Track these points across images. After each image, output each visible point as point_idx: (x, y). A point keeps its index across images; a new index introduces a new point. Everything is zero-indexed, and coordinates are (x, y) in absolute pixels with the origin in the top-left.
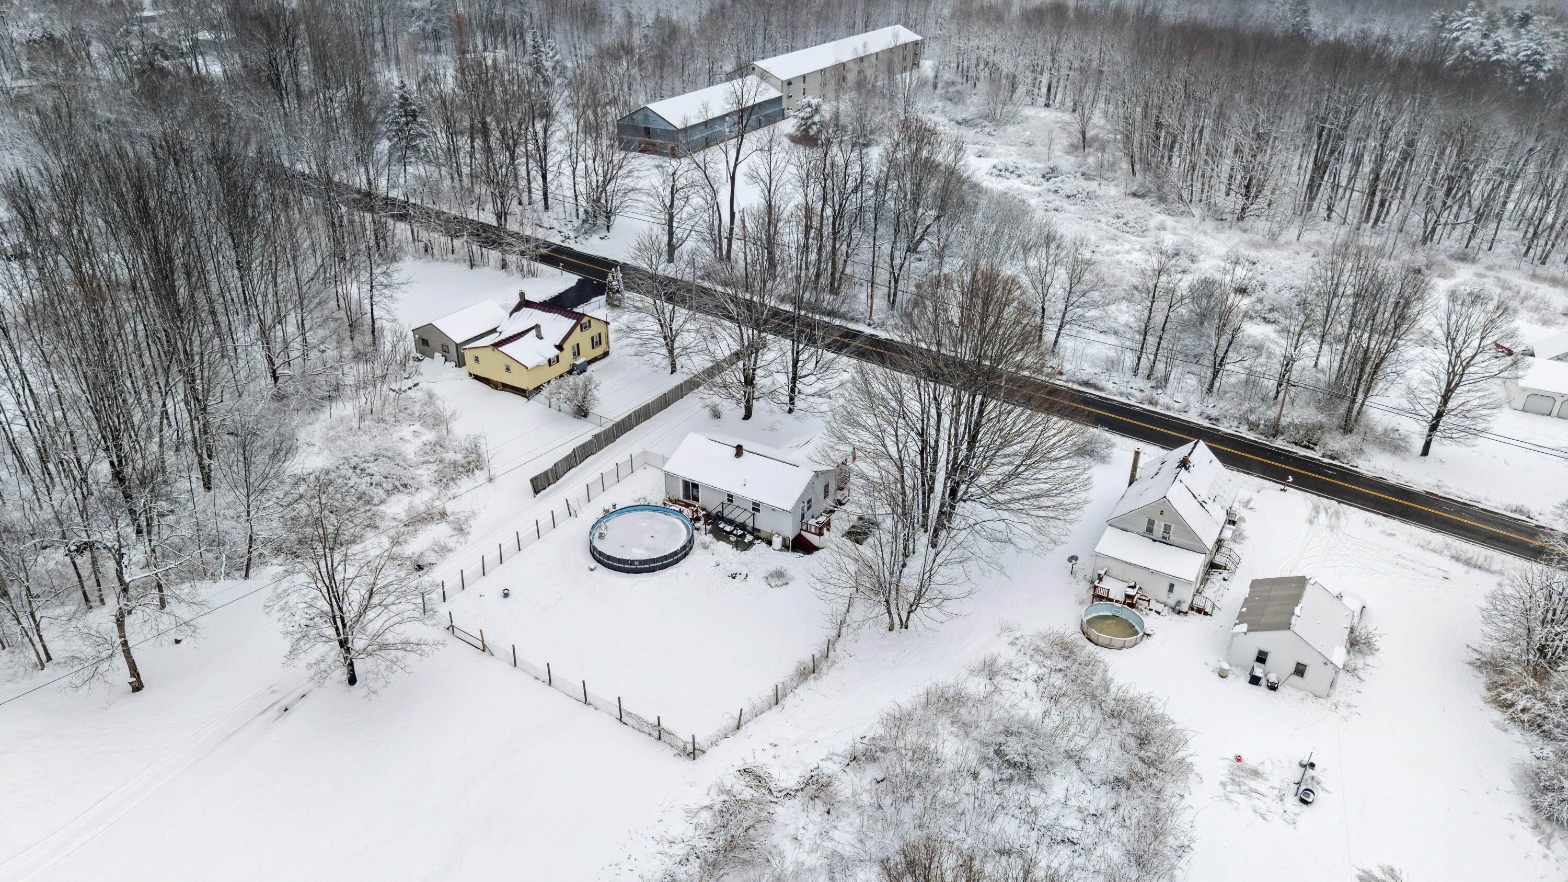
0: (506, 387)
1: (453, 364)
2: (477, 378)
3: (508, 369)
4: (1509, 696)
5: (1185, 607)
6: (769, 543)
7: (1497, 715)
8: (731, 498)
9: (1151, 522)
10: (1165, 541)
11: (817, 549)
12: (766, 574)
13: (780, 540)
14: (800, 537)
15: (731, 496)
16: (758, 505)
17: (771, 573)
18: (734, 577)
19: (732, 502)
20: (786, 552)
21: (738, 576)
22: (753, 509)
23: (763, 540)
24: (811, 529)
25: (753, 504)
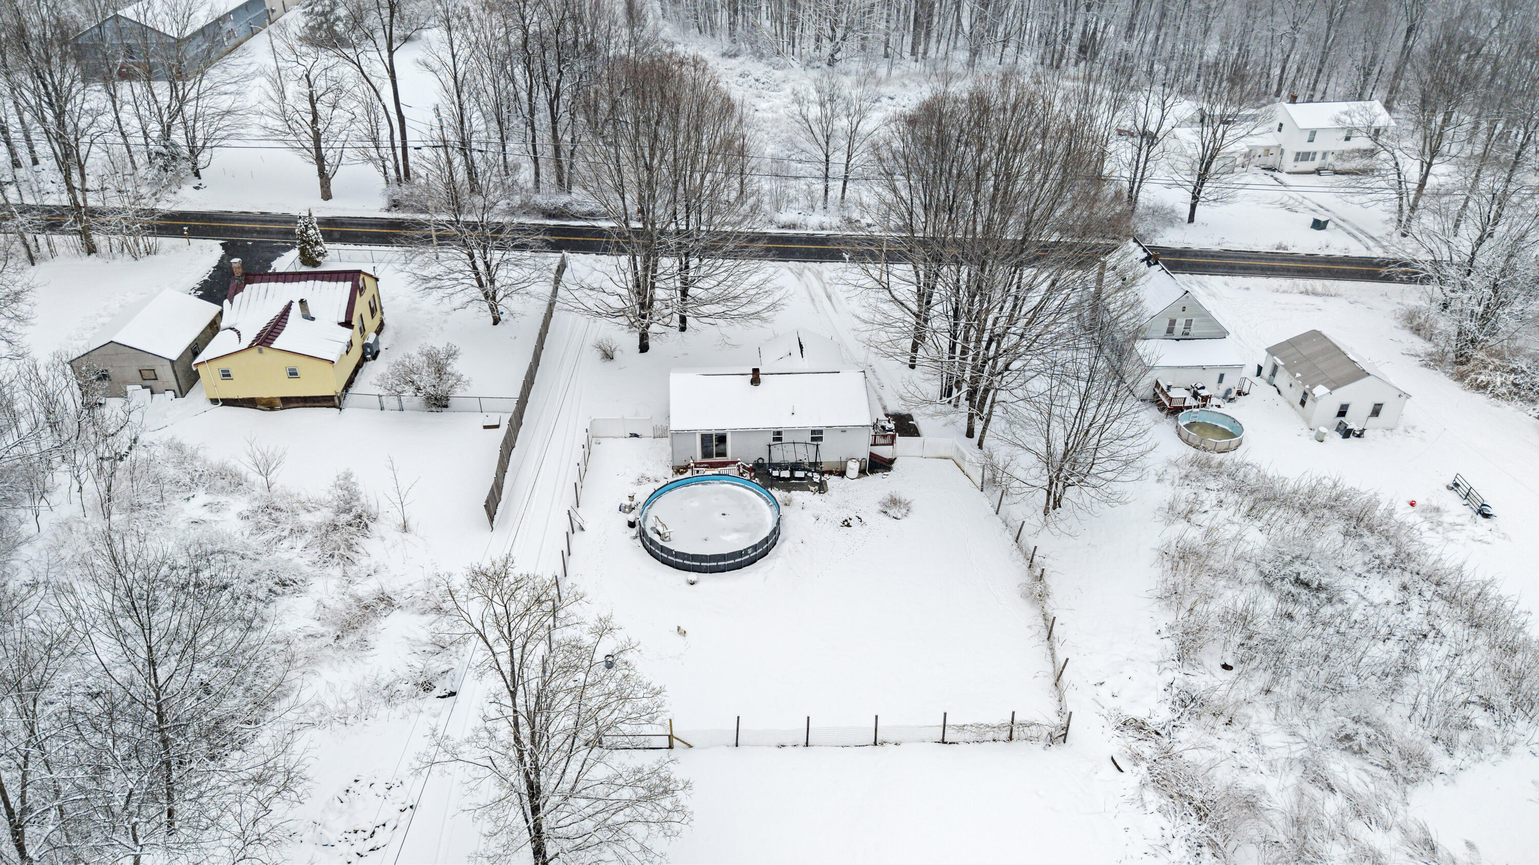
0: (288, 402)
1: (170, 394)
2: (227, 402)
3: (293, 374)
4: (1482, 378)
5: (1233, 394)
6: (842, 474)
7: (1480, 399)
8: (778, 436)
9: (1173, 322)
10: (1186, 336)
11: (892, 461)
12: (879, 507)
13: (858, 464)
14: (872, 455)
15: (779, 433)
16: (821, 432)
17: (885, 505)
18: (848, 525)
19: (780, 439)
20: (865, 478)
21: (851, 523)
22: (813, 439)
23: (831, 473)
24: (879, 440)
25: (813, 432)
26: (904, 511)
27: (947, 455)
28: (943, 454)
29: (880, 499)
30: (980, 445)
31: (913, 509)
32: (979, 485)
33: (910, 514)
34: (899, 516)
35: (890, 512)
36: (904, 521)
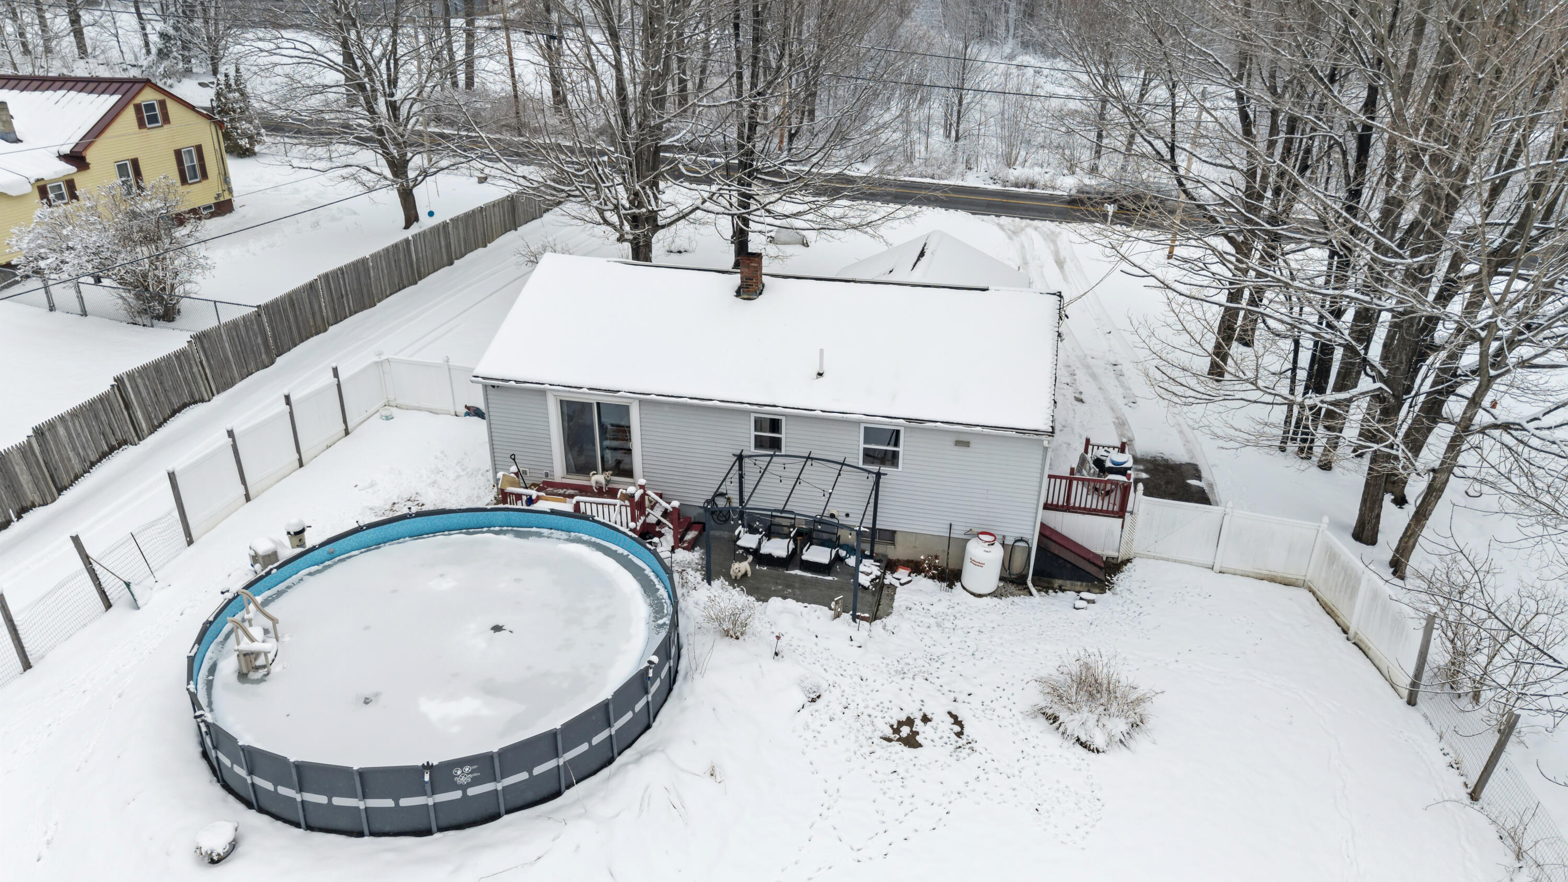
6: (949, 574)
8: (772, 435)
11: (1114, 566)
12: (1036, 697)
13: (997, 553)
14: (1046, 533)
15: (775, 425)
16: (895, 436)
17: (1057, 693)
18: (911, 742)
19: (775, 444)
20: (1021, 601)
21: (925, 733)
22: (869, 456)
23: (916, 568)
24: (1081, 495)
25: (871, 434)
26: (1119, 726)
27: (1291, 573)
28: (1279, 567)
29: (1049, 669)
30: (1398, 566)
31: (1150, 723)
32: (1404, 682)
33: (1140, 741)
34: (1099, 740)
35: (1072, 722)
36: (1114, 759)
